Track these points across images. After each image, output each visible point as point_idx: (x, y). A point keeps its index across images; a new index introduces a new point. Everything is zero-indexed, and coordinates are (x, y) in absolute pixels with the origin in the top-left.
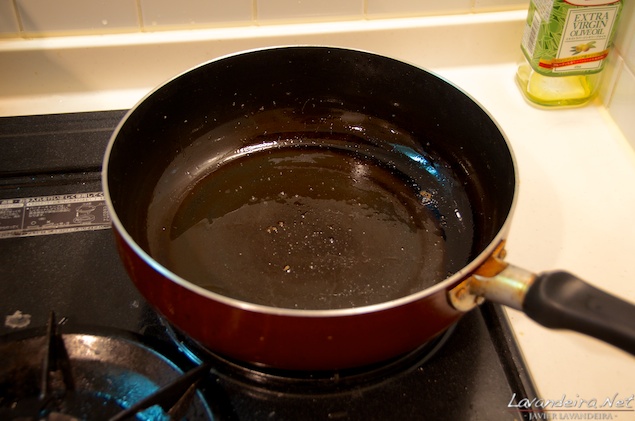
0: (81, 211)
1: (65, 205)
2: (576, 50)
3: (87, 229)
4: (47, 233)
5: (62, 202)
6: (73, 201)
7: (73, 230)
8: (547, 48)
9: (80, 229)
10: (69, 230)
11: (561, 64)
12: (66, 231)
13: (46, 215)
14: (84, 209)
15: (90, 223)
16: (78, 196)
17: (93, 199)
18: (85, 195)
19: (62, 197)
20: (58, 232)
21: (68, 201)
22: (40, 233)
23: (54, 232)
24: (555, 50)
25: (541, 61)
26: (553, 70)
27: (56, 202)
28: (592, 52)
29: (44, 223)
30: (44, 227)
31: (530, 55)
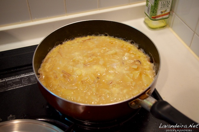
0: (24, 80)
1: (18, 78)
2: (162, 12)
3: (27, 85)
4: (14, 88)
5: (17, 78)
6: (20, 77)
7: (22, 86)
8: (154, 12)
9: (25, 86)
10: (21, 86)
11: (158, 17)
12: (20, 87)
13: (13, 83)
14: (24, 79)
15: (27, 83)
16: (22, 75)
17: (26, 76)
18: (24, 75)
19: (17, 76)
20: (18, 87)
21: (19, 77)
22: (12, 89)
23: (17, 88)
24: (156, 13)
25: (152, 16)
26: (156, 19)
27: (15, 78)
28: (166, 12)
29: (13, 85)
30: (13, 86)
31: (149, 15)
